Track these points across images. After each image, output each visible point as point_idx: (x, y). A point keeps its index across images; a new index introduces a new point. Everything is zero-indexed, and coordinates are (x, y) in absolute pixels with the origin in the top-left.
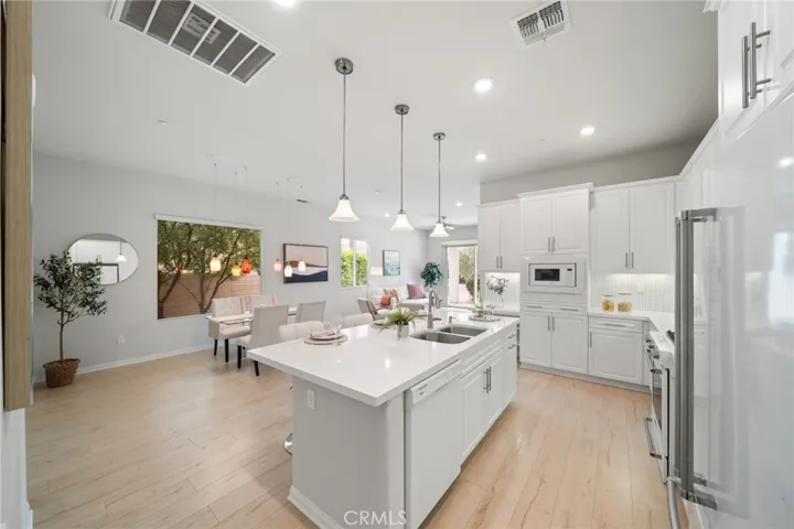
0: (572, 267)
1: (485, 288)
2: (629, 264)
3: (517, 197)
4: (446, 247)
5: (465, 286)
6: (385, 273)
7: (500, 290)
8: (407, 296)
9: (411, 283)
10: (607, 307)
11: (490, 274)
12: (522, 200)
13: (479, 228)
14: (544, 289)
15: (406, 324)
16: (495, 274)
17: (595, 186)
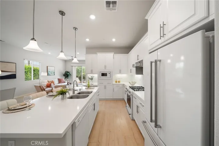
0: (110, 73)
1: (87, 79)
2: (120, 72)
3: (97, 54)
4: (72, 66)
5: (78, 78)
6: (48, 75)
7: (92, 79)
8: (58, 82)
9: (59, 78)
10: (116, 82)
11: (89, 75)
12: (98, 55)
13: (86, 61)
14: (103, 78)
15: (66, 94)
16: (90, 75)
17: (114, 54)
